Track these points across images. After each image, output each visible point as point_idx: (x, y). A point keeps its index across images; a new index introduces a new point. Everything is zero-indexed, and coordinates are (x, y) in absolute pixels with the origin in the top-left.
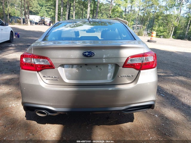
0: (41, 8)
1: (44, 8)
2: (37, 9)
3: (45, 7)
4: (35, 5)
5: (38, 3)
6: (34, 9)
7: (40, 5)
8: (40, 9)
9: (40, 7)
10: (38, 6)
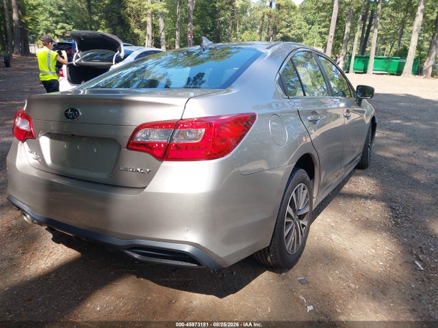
0: (310, 29)
1: (316, 28)
2: (299, 32)
3: (319, 24)
4: (297, 23)
5: (305, 18)
6: (293, 32)
7: (307, 22)
8: (306, 31)
9: (308, 27)
10: (304, 24)
